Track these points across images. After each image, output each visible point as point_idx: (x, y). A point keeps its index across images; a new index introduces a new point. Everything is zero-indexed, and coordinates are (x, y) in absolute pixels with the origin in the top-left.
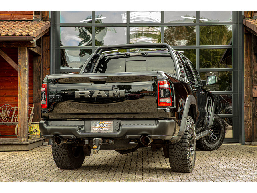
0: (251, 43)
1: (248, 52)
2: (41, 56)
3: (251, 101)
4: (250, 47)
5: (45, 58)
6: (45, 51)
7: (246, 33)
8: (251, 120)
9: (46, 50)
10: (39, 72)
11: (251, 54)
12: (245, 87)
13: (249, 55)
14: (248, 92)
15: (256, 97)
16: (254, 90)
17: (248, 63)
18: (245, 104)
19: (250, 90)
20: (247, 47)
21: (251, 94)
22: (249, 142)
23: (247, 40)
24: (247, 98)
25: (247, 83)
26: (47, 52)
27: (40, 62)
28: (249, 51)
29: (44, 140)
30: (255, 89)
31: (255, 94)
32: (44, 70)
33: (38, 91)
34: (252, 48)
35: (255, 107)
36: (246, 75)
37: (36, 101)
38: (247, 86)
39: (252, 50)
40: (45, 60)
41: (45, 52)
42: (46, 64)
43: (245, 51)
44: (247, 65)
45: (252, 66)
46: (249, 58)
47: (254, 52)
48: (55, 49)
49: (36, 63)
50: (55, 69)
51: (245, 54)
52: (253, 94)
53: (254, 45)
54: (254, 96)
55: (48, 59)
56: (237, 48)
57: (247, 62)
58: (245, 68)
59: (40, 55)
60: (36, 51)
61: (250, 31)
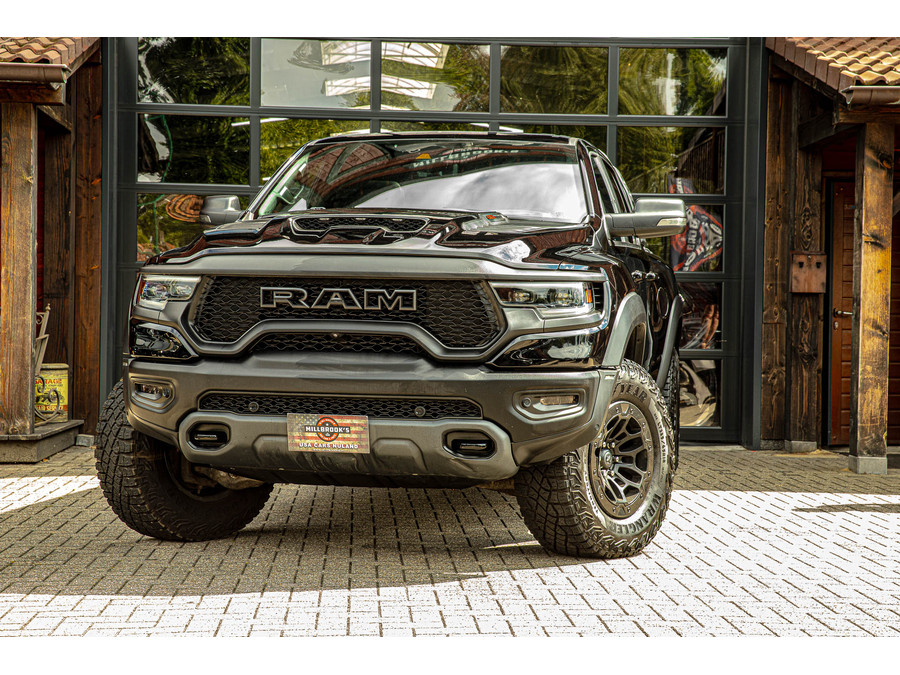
0: (791, 111)
1: (779, 143)
2: (73, 135)
3: (784, 304)
4: (788, 123)
5: (84, 141)
6: (87, 118)
7: (775, 76)
8: (784, 368)
9: (87, 115)
10: (66, 190)
11: (787, 149)
12: (767, 259)
13: (782, 152)
14: (774, 276)
15: (801, 291)
16: (795, 270)
17: (779, 178)
18: (766, 316)
19: (782, 269)
20: (776, 125)
21: (785, 282)
22: (776, 440)
23: (776, 101)
24: (772, 295)
25: (774, 245)
26: (94, 121)
27: (68, 156)
28: (782, 139)
29: (80, 429)
30: (801, 265)
31: (798, 281)
32: (80, 183)
33: (60, 257)
34: (794, 129)
35: (797, 326)
36: (771, 219)
37: (54, 291)
38: (773, 257)
39: (791, 134)
40: (84, 151)
41: (84, 122)
42: (87, 162)
43: (770, 137)
44: (774, 183)
45: (792, 190)
46: (780, 160)
47: (800, 141)
48: (118, 113)
49: (55, 159)
50: (118, 181)
51: (770, 146)
52: (794, 283)
53: (801, 119)
54: (795, 290)
55: (94, 146)
56: (743, 127)
57: (774, 173)
58: (769, 193)
59: (69, 132)
60: (57, 118)
61: (790, 72)
